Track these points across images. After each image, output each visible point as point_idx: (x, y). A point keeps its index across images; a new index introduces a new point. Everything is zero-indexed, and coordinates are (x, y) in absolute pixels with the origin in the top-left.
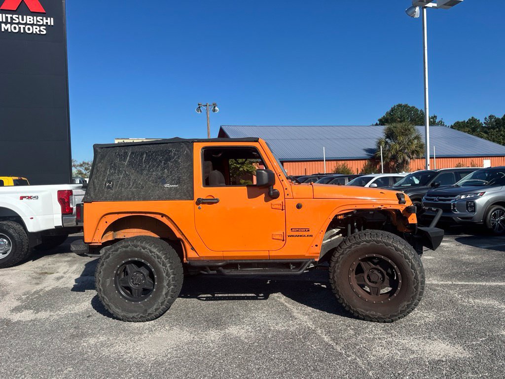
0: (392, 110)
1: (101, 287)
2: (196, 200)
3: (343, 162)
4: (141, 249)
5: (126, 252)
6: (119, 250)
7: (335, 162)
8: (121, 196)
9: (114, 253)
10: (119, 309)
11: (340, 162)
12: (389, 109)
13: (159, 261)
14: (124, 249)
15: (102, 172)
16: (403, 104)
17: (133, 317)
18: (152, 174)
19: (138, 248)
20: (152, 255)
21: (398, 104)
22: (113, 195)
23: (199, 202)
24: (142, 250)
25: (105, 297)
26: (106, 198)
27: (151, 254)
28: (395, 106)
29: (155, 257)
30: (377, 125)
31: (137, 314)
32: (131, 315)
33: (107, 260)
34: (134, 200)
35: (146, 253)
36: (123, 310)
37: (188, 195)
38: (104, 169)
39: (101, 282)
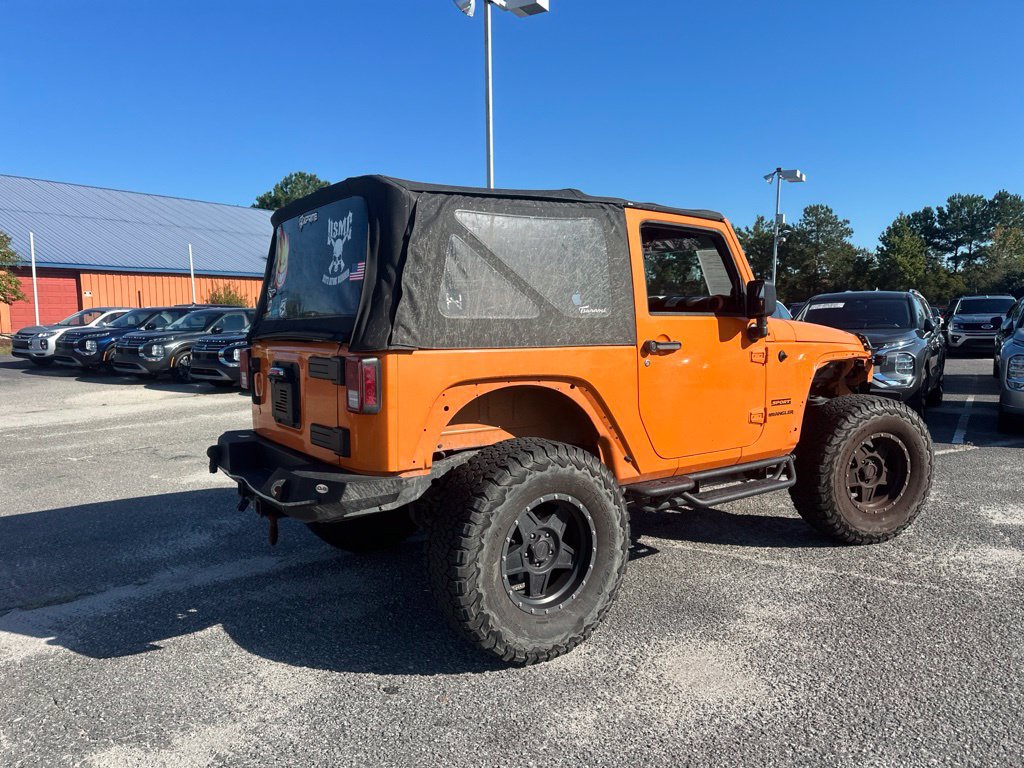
0: (286, 183)
1: (481, 590)
2: (641, 344)
3: (226, 281)
4: (573, 470)
5: (541, 481)
6: (528, 477)
7: (209, 280)
8: (490, 335)
9: (514, 487)
10: (524, 635)
11: (220, 281)
12: (280, 180)
13: (607, 494)
14: (538, 474)
15: (430, 265)
16: (308, 174)
17: (555, 647)
18: (550, 279)
19: (569, 467)
20: (595, 481)
21: (297, 172)
22: (468, 331)
23: (647, 349)
24: (577, 471)
25: (492, 614)
26: (451, 339)
27: (592, 479)
28: (291, 176)
29: (600, 485)
30: (254, 206)
31: (565, 635)
32: (549, 644)
33: (499, 509)
34: (521, 346)
35: (585, 477)
36: (533, 636)
37: (627, 334)
38: (434, 256)
39: (481, 575)
